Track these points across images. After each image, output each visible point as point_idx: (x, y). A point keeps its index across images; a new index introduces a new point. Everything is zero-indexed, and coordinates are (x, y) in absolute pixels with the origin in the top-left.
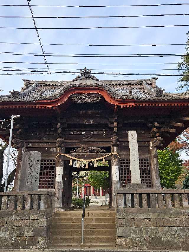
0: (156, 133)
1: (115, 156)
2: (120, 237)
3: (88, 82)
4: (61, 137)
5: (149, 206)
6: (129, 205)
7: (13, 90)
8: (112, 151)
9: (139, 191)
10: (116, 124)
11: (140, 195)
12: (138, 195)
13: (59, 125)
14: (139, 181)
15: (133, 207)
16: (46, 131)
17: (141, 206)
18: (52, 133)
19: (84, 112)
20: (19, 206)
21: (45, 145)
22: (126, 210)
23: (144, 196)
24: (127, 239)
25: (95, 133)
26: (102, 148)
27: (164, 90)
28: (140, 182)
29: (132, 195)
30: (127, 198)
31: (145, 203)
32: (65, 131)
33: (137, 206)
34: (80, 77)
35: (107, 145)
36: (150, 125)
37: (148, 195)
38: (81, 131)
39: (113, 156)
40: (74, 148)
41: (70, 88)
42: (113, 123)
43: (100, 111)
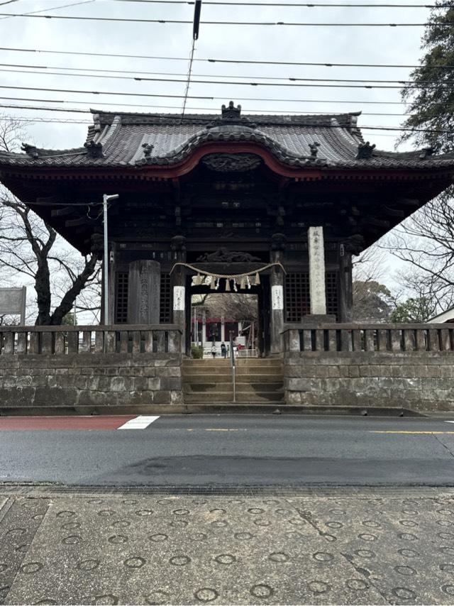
1: (277, 268)
2: (292, 392)
4: (179, 233)
5: (339, 349)
6: (308, 346)
8: (271, 259)
9: (325, 325)
10: (281, 210)
11: (326, 332)
12: (322, 332)
14: (324, 311)
15: (314, 349)
16: (150, 220)
17: (326, 347)
18: (161, 225)
19: (223, 186)
21: (150, 246)
22: (303, 353)
23: (332, 333)
24: (303, 394)
25: (242, 225)
26: (253, 253)
27: (374, 146)
28: (325, 313)
29: (313, 332)
30: (305, 336)
31: (332, 343)
32: (186, 221)
33: (320, 348)
34: (220, 121)
35: (264, 248)
36: (344, 212)
37: (339, 332)
38: (215, 222)
39: (274, 268)
40: (203, 253)
41: (204, 142)
42: (276, 208)
43: (253, 185)
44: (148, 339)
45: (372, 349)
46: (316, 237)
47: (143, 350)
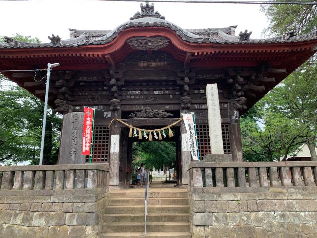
0: (238, 91)
2: (197, 226)
3: (151, 20)
7: (53, 35)
8: (181, 115)
9: (223, 164)
10: (187, 79)
11: (225, 169)
12: (221, 170)
13: (113, 81)
14: (221, 150)
15: (215, 185)
16: (97, 90)
17: (226, 183)
18: (104, 93)
19: (145, 64)
20: (59, 184)
22: (206, 189)
25: (160, 92)
27: (251, 33)
29: (214, 169)
30: (206, 174)
32: (121, 90)
33: (220, 184)
34: (140, 14)
35: (176, 107)
36: (231, 81)
37: (236, 169)
38: (142, 90)
40: (133, 112)
41: (127, 28)
42: (183, 79)
43: (166, 63)
44: (69, 177)
45: (266, 185)
46: (212, 91)
47: (64, 187)
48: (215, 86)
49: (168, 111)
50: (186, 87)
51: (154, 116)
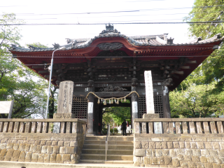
0: (167, 75)
4: (91, 79)
6: (144, 131)
7: (55, 43)
8: (132, 90)
9: (153, 119)
10: (135, 68)
13: (89, 69)
14: (153, 112)
15: (148, 132)
16: (80, 75)
22: (142, 135)
27: (173, 39)
29: (147, 123)
30: (142, 125)
32: (95, 75)
33: (151, 132)
34: (105, 31)
35: (129, 85)
36: (163, 68)
39: (133, 94)
40: (102, 88)
42: (133, 67)
46: (148, 75)
48: (150, 72)
49: (124, 87)
50: (135, 73)
51: (115, 90)
